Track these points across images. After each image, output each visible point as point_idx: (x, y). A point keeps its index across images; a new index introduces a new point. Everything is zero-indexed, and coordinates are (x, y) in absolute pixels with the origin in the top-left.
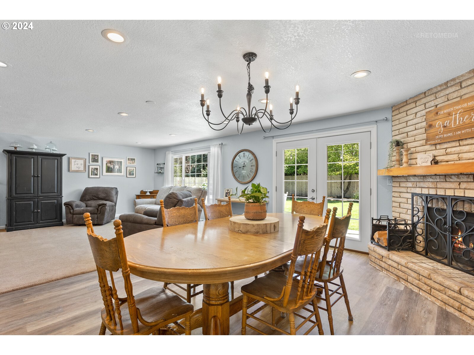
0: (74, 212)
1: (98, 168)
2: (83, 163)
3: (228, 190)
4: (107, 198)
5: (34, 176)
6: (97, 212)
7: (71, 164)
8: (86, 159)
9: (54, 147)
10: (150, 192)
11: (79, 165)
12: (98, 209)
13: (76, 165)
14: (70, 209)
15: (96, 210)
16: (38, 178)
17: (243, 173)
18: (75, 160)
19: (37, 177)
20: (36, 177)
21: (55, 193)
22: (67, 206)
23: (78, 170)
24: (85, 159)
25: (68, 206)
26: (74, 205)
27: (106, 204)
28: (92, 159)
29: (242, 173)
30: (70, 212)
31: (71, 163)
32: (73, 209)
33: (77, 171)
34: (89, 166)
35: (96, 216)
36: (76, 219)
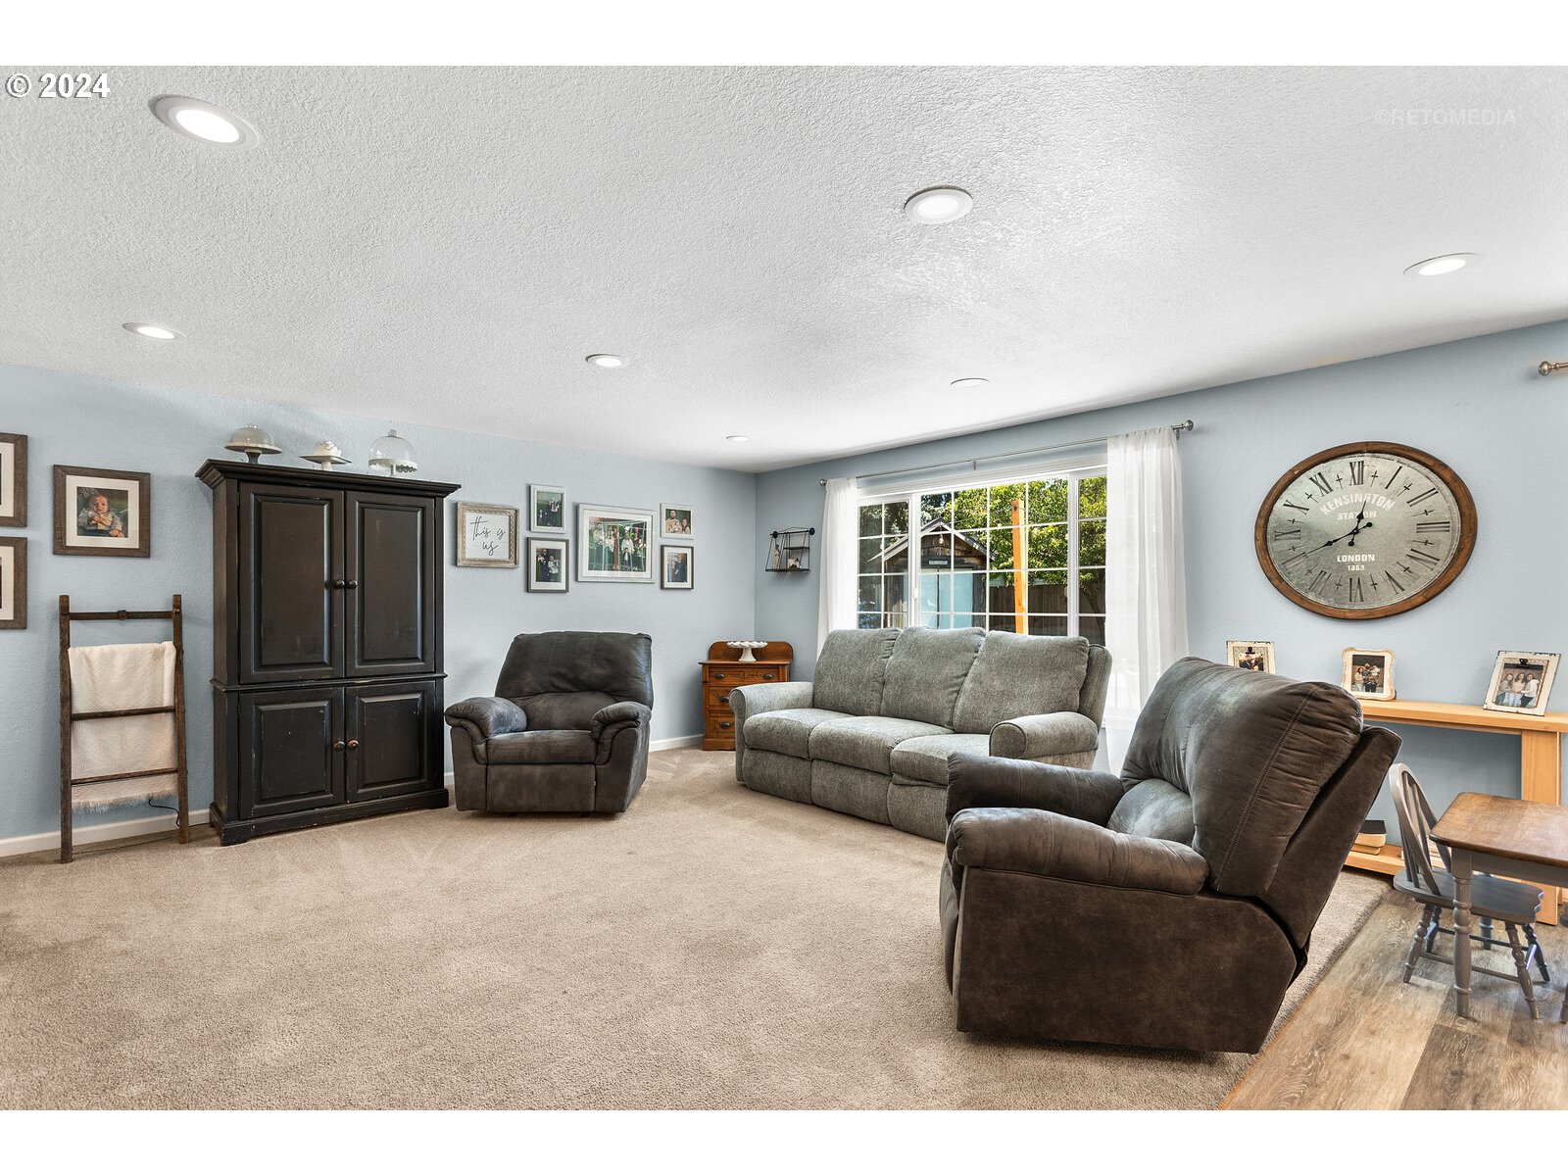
0: (491, 751)
1: (560, 551)
2: (506, 529)
3: (1250, 649)
4: (616, 686)
5: (332, 585)
6: (597, 752)
7: (463, 532)
8: (516, 511)
9: (407, 455)
10: (755, 652)
11: (493, 537)
12: (597, 742)
13: (481, 538)
14: (472, 739)
15: (592, 744)
16: (349, 591)
17: (1352, 564)
18: (481, 515)
19: (348, 587)
20: (340, 586)
21: (416, 659)
22: (461, 726)
23: (487, 557)
24: (513, 512)
25: (464, 722)
26: (492, 719)
27: (635, 718)
28: (538, 513)
29: (1343, 565)
30: (475, 754)
31: (463, 527)
32: (484, 734)
33: (484, 561)
34: (528, 541)
35: (591, 770)
36: (502, 788)
